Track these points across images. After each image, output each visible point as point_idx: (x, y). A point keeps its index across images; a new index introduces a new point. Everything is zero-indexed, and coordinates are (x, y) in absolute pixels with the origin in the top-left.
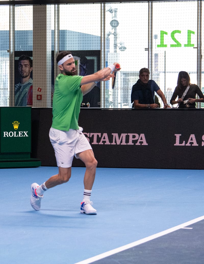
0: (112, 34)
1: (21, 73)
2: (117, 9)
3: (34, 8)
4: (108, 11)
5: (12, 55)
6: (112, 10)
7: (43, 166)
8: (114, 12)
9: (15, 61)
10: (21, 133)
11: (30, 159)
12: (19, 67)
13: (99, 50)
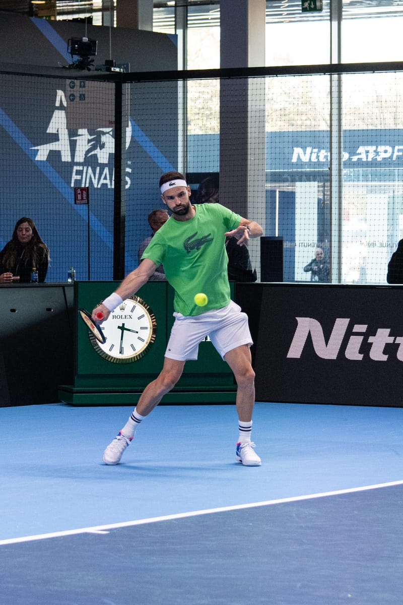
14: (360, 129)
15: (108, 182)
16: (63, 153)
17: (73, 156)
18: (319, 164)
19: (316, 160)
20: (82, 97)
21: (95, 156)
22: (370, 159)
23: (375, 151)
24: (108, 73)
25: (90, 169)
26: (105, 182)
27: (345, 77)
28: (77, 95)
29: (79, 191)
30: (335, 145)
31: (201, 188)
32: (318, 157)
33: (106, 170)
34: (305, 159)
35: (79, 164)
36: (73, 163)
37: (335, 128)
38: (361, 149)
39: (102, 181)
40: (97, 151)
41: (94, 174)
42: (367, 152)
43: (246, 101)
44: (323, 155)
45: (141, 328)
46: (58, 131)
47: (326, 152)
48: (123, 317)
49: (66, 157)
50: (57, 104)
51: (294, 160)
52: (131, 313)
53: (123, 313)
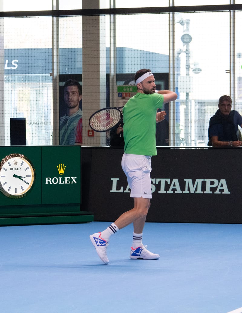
0: (183, 52)
1: (67, 103)
2: (189, 20)
3: (83, 20)
4: (178, 23)
5: (56, 79)
6: (183, 22)
7: (96, 220)
8: (186, 24)
9: (60, 87)
10: (67, 179)
11: (79, 212)
12: (66, 95)
13: (167, 72)
45: (27, 176)
48: (16, 169)
52: (21, 167)
53: (16, 167)
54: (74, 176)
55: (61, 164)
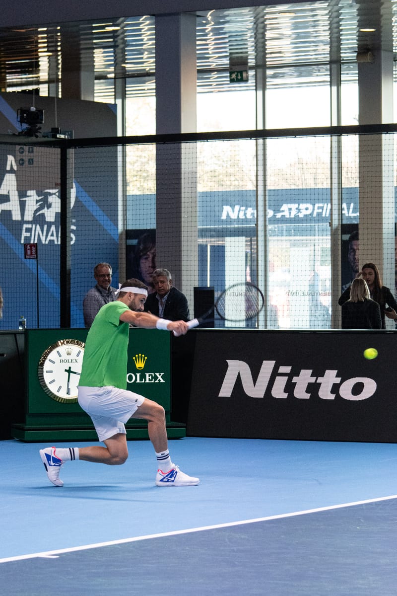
10: (149, 375)
14: (283, 188)
15: (54, 238)
16: (13, 213)
17: (23, 215)
18: (246, 220)
19: (244, 217)
20: (31, 161)
21: (43, 215)
22: (292, 216)
23: (297, 209)
24: (54, 139)
25: (38, 227)
26: (52, 238)
27: (270, 141)
28: (26, 159)
29: (28, 247)
30: (261, 203)
31: (139, 243)
32: (245, 214)
33: (53, 228)
34: (234, 216)
35: (28, 222)
36: (23, 222)
37: (261, 188)
38: (285, 207)
39: (49, 238)
40: (45, 211)
41: (42, 231)
42: (290, 209)
43: (179, 164)
44: (250, 212)
46: (9, 193)
47: (253, 209)
48: (70, 361)
49: (16, 216)
50: (8, 168)
51: (224, 217)
52: (76, 358)
53: (69, 358)
54: (160, 372)
55: (140, 355)
